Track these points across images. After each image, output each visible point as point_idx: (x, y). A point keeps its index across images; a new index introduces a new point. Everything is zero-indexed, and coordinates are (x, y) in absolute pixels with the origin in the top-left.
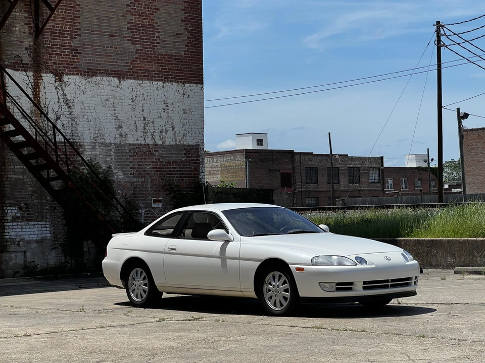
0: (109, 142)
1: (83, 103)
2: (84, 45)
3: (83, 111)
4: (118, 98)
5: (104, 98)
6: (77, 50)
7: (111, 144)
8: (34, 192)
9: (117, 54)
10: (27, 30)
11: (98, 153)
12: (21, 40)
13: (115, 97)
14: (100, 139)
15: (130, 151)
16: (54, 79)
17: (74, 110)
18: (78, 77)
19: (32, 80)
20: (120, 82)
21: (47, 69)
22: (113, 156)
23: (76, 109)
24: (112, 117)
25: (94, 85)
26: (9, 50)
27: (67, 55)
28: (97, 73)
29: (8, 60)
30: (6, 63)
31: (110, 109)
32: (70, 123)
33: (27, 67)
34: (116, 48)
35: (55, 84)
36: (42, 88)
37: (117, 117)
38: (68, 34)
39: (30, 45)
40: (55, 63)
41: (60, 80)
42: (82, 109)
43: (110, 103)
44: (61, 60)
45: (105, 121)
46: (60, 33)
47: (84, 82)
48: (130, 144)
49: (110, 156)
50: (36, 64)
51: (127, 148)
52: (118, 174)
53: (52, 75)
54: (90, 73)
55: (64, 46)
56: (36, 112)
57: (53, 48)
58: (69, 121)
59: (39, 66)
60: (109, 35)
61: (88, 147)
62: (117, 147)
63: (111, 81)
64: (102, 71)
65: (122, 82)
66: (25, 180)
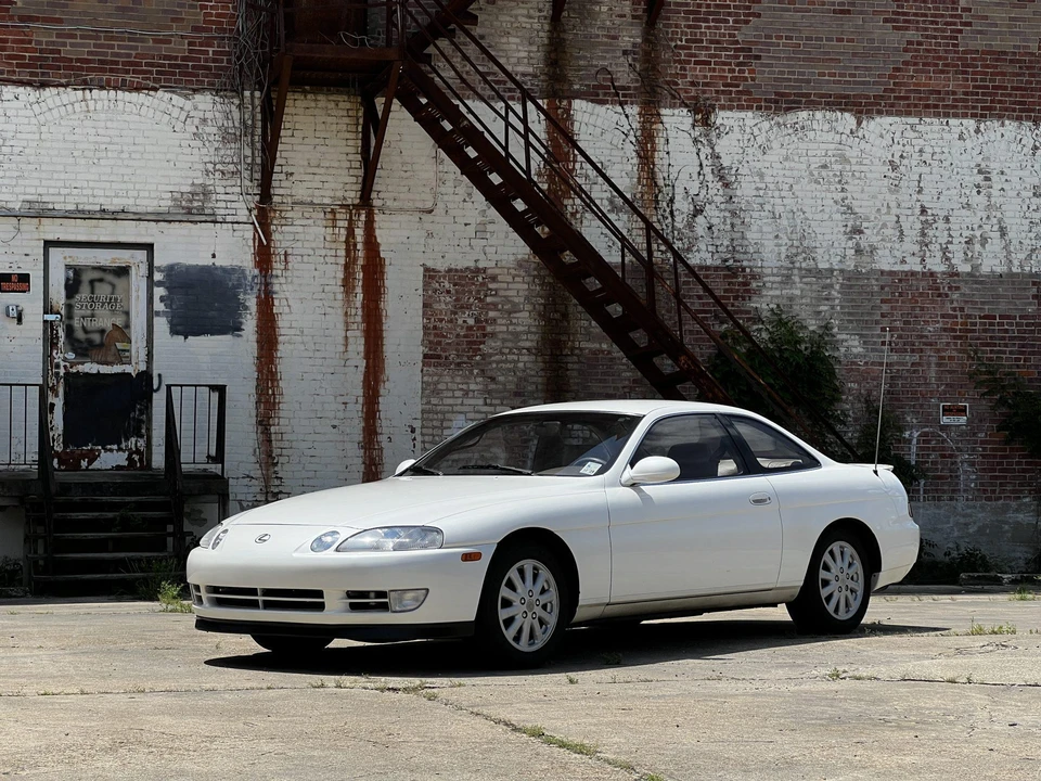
0: (827, 266)
1: (761, 176)
2: (767, 37)
3: (761, 193)
4: (853, 161)
5: (816, 162)
6: (750, 50)
7: (831, 270)
8: (635, 381)
9: (854, 54)
10: (627, 10)
11: (798, 292)
12: (613, 33)
13: (845, 160)
14: (805, 259)
15: (882, 288)
16: (690, 120)
17: (739, 193)
18: (750, 114)
19: (636, 125)
20: (859, 123)
21: (674, 97)
22: (837, 301)
23: (745, 190)
24: (835, 208)
25: (791, 131)
26: (585, 58)
27: (725, 64)
28: (800, 102)
29: (581, 79)
30: (576, 87)
31: (832, 188)
32: (729, 222)
33: (624, 96)
34: (852, 41)
35: (692, 132)
36: (660, 142)
37: (849, 208)
38: (729, 14)
39: (634, 45)
40: (693, 84)
41: (706, 122)
42: (758, 189)
43: (831, 174)
44: (709, 74)
45: (818, 217)
46: (709, 13)
47: (766, 125)
48: (882, 272)
49: (827, 299)
50: (648, 89)
51: (874, 282)
52: (850, 343)
53: (685, 110)
54: (780, 102)
55: (718, 42)
56: (646, 197)
57: (690, 48)
58: (725, 217)
59: (655, 92)
60: (835, 11)
61: (772, 279)
62: (849, 279)
63: (837, 120)
64: (812, 97)
65: (864, 123)
66: (615, 355)
